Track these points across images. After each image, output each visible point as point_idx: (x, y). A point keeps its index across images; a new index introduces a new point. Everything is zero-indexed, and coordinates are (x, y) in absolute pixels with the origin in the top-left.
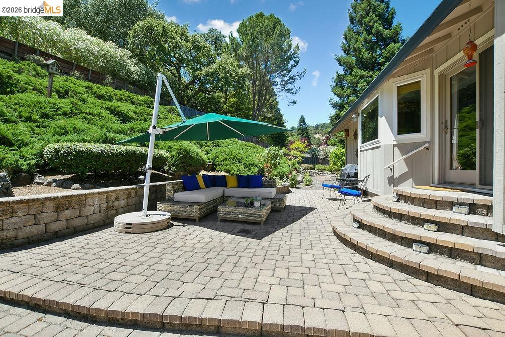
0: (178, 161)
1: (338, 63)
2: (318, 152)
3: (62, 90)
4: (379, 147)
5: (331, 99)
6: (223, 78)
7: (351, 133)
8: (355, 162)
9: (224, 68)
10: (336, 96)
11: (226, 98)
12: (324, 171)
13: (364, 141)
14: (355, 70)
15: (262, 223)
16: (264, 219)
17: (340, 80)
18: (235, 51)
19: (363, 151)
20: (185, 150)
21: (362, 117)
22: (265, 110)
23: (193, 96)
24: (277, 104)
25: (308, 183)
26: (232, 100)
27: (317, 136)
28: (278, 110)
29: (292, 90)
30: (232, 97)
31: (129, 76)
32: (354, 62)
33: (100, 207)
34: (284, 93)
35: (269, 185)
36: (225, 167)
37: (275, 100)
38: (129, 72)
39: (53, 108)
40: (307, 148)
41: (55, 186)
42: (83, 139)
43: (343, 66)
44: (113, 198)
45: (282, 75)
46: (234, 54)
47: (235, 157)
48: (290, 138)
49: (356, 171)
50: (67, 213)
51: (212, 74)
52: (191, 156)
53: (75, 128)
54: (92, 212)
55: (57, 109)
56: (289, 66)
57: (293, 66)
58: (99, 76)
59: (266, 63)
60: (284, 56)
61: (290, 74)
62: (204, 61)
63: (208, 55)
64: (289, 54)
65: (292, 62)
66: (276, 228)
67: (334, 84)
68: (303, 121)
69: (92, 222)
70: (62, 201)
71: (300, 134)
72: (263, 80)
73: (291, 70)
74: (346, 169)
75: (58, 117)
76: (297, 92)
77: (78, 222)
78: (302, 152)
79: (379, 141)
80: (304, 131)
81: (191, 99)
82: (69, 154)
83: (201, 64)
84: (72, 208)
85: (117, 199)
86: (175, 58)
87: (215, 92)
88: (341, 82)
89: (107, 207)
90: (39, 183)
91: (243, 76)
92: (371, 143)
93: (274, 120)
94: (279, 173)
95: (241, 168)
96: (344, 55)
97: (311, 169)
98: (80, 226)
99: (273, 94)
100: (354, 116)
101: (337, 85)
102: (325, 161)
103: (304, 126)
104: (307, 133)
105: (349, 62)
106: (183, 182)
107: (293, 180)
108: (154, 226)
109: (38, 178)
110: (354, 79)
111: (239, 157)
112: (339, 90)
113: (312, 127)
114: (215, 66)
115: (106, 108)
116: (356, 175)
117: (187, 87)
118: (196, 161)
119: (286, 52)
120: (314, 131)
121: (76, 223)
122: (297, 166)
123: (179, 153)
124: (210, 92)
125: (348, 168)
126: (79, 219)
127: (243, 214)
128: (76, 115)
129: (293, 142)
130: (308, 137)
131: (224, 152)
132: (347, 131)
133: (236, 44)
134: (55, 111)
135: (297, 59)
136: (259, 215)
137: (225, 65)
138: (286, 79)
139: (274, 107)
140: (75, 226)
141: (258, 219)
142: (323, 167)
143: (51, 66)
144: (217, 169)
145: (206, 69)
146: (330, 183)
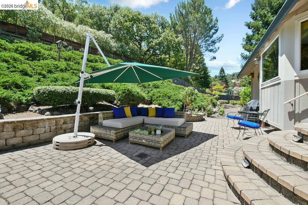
0: (122, 97)
1: (247, 28)
2: (233, 91)
3: (68, 58)
4: (279, 84)
5: (242, 53)
6: (166, 46)
7: (256, 75)
8: (257, 98)
9: (167, 39)
10: (246, 51)
11: (169, 59)
12: (236, 105)
13: (264, 80)
14: (261, 30)
15: (161, 149)
16: (162, 145)
17: (249, 39)
18: (174, 27)
19: (264, 88)
20: (128, 90)
21: (264, 60)
22: (194, 64)
23: (148, 59)
24: (204, 60)
25: (221, 113)
26: (173, 59)
27: (233, 81)
28: (204, 64)
29: (213, 50)
30: (173, 58)
31: (111, 49)
32: (261, 25)
33: (50, 128)
34: (207, 53)
35: (179, 115)
36: (158, 102)
37: (203, 58)
38: (111, 47)
39: (55, 67)
40: (225, 89)
41: (38, 113)
42: (65, 84)
43: (251, 29)
44: (61, 122)
45: (206, 41)
46: (173, 29)
47: (166, 95)
48: (213, 83)
49: (258, 106)
50: (23, 132)
51: (159, 44)
52: (133, 95)
53: (63, 78)
54: (43, 132)
55: (58, 68)
56: (211, 33)
57: (214, 34)
58: (95, 50)
59: (195, 33)
60: (207, 27)
61: (212, 39)
62: (155, 36)
63: (157, 32)
64: (210, 26)
65: (213, 31)
66: (171, 155)
67: (245, 43)
68: (222, 70)
69: (43, 138)
70: (19, 124)
71: (220, 80)
72: (193, 45)
73: (212, 36)
74: (250, 104)
75: (57, 72)
76: (216, 51)
77: (32, 138)
78: (221, 91)
79: (279, 78)
80: (223, 78)
81: (147, 60)
82: (44, 93)
83: (153, 38)
84: (27, 129)
85: (64, 123)
86: (138, 36)
87: (162, 55)
88: (250, 41)
89: (56, 129)
90: (31, 111)
91: (179, 43)
92: (271, 81)
93: (201, 71)
94: (199, 106)
95: (170, 102)
96: (252, 21)
97: (226, 103)
98: (33, 141)
99: (201, 54)
100: (255, 59)
101: (247, 43)
102: (237, 98)
103: (223, 74)
104: (226, 79)
105: (256, 26)
106: (113, 113)
107: (209, 111)
108: (75, 145)
109: (31, 108)
110: (261, 37)
111: (169, 95)
112: (248, 47)
113: (229, 75)
114: (161, 39)
115: (90, 67)
116: (258, 109)
117: (145, 54)
118: (137, 98)
119: (208, 24)
120: (231, 78)
121: (30, 139)
122: (215, 101)
123: (123, 93)
124: (159, 55)
125: (252, 104)
126: (32, 136)
127: (146, 140)
128: (68, 70)
129: (215, 85)
130: (226, 82)
131: (159, 92)
132: (252, 74)
133: (174, 24)
134: (56, 69)
135: (216, 28)
136: (158, 142)
137: (167, 37)
138: (209, 42)
139: (201, 62)
140: (30, 141)
141: (157, 145)
142: (235, 102)
143: (59, 44)
144: (153, 103)
145: (155, 41)
146: (234, 115)
